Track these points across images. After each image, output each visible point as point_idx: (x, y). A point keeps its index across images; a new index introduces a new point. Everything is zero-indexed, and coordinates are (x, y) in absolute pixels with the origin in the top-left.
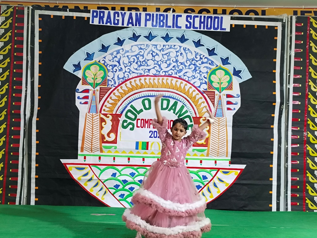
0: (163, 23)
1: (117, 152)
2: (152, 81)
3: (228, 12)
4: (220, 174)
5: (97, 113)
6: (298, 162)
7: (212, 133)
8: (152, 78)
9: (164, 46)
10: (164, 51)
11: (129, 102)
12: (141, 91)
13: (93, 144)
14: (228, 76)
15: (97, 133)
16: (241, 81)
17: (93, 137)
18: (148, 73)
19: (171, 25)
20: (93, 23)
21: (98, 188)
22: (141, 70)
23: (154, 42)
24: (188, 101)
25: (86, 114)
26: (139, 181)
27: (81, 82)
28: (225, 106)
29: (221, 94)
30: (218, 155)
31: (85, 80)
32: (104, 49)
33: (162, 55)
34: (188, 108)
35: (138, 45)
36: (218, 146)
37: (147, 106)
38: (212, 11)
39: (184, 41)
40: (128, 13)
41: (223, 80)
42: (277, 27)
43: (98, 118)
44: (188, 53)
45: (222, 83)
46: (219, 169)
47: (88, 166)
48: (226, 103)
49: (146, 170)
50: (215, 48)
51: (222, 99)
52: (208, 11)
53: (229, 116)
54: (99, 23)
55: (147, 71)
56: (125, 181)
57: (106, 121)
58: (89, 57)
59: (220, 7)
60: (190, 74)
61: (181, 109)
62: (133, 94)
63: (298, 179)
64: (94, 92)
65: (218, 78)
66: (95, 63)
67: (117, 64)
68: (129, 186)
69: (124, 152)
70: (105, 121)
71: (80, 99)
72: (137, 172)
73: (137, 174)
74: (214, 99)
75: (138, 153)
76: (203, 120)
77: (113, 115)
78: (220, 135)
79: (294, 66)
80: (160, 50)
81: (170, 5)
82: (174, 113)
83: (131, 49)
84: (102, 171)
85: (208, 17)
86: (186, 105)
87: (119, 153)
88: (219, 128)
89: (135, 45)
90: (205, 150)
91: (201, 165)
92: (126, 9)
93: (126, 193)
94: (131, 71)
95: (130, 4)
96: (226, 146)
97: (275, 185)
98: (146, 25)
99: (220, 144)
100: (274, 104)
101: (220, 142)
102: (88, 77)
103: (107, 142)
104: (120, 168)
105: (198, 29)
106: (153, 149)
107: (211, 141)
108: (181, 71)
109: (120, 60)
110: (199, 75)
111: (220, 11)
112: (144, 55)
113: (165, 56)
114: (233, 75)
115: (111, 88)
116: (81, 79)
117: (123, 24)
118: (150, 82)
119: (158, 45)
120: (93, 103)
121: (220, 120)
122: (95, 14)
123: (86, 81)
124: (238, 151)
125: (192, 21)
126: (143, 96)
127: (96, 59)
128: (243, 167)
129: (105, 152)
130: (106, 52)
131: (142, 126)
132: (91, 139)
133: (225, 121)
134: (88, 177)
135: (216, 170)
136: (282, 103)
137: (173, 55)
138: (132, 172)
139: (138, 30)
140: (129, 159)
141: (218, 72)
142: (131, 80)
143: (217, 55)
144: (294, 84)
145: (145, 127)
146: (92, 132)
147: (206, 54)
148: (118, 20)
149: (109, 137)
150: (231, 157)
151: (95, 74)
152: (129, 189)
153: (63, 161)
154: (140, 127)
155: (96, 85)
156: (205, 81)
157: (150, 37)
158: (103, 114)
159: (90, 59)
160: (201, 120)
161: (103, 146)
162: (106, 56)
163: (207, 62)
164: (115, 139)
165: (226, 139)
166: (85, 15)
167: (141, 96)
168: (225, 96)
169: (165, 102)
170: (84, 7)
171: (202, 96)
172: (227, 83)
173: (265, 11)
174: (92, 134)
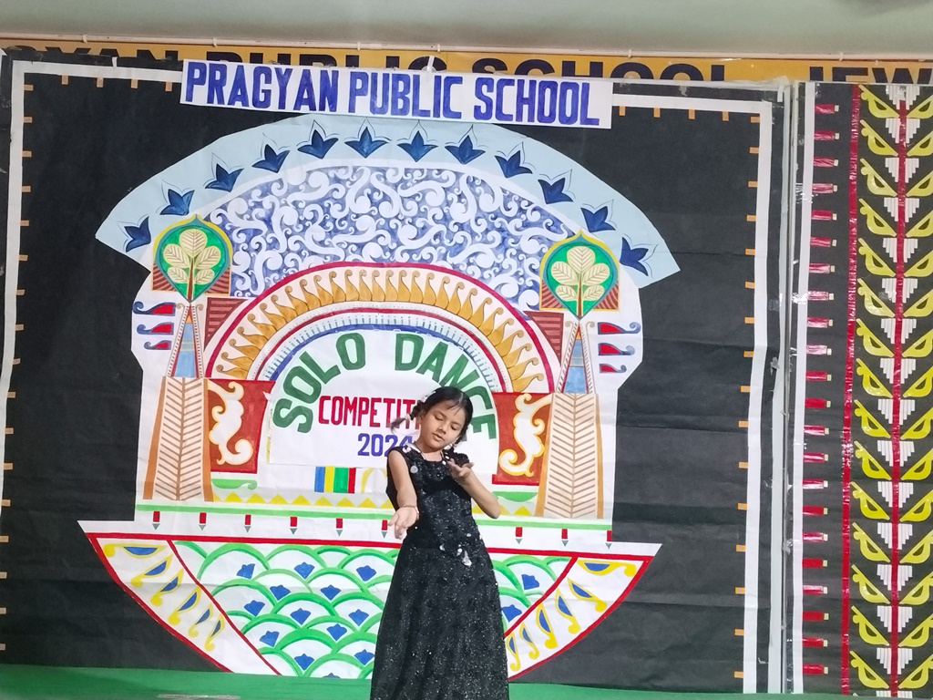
1: (257, 498)
2: (368, 280)
3: (607, 69)
4: (579, 573)
5: (198, 377)
6: (826, 537)
7: (553, 443)
8: (370, 270)
9: (407, 171)
10: (407, 188)
11: (297, 344)
12: (334, 310)
13: (182, 472)
14: (604, 266)
15: (197, 439)
16: (646, 281)
17: (184, 451)
18: (358, 257)
19: (430, 107)
20: (191, 100)
21: (196, 612)
22: (335, 245)
23: (376, 159)
24: (478, 341)
26: (323, 590)
27: (149, 280)
28: (595, 360)
29: (583, 322)
30: (571, 513)
31: (161, 275)
32: (224, 179)
33: (402, 198)
34: (478, 363)
35: (327, 168)
36: (570, 483)
37: (353, 358)
38: (558, 67)
40: (297, 70)
41: (589, 279)
42: (758, 115)
43: (200, 394)
44: (480, 193)
45: (586, 287)
46: (574, 556)
47: (165, 543)
48: (596, 350)
49: (346, 555)
50: (564, 179)
51: (586, 339)
52: (547, 68)
53: (607, 390)
54: (210, 100)
55: (355, 248)
56: (280, 592)
57: (226, 402)
58: (177, 203)
59: (582, 56)
60: (486, 259)
61: (457, 367)
62: (310, 318)
63: (825, 590)
64: (190, 313)
65: (573, 273)
66: (195, 224)
67: (263, 227)
68: (294, 607)
69: (278, 499)
70: (221, 403)
71: (147, 332)
72: (318, 561)
73: (318, 567)
74: (560, 337)
75: (324, 502)
76: (526, 402)
77: (246, 384)
78: (577, 450)
79: (812, 236)
80: (396, 186)
81: (429, 48)
82: (436, 378)
83: (306, 182)
84: (209, 559)
85: (544, 85)
86: (473, 355)
87: (264, 502)
88: (575, 427)
89: (319, 170)
90: (532, 495)
91: (519, 541)
92: (295, 58)
93: (284, 630)
94: (306, 248)
95: (309, 44)
96: (596, 482)
97: (752, 609)
98: (352, 109)
99: (577, 476)
100: (747, 354)
101: (577, 470)
102: (170, 266)
103: (228, 468)
104: (265, 549)
105: (514, 122)
106: (368, 490)
107: (550, 466)
108: (458, 248)
109: (272, 214)
110: (514, 262)
111: (582, 67)
112: (346, 198)
113: (411, 204)
114: (623, 261)
115: (242, 301)
116: (150, 272)
117: (282, 105)
118: (362, 282)
119: (388, 168)
120: (186, 346)
121: (578, 402)
122: (197, 74)
123: (164, 279)
124: (635, 499)
125: (493, 95)
126: (340, 325)
127: (197, 212)
128: (651, 549)
129: (219, 499)
130: (230, 191)
131: (337, 419)
132: (177, 458)
133: (594, 406)
134: (165, 578)
135: (566, 560)
136: (772, 353)
137: (435, 199)
138: (304, 563)
139: (327, 123)
140: (294, 522)
141: (573, 254)
142: (305, 277)
143: (571, 200)
144: (810, 293)
145: (345, 423)
146: (182, 438)
147: (539, 199)
148: (268, 93)
149: (233, 451)
150: (615, 519)
151: (192, 257)
152: (293, 615)
153: (88, 526)
154: (330, 422)
155: (196, 290)
156: (534, 281)
157: (366, 144)
158: (217, 381)
159: (178, 210)
160: (519, 402)
161: (215, 480)
162: (228, 203)
163: (541, 223)
164: (250, 460)
165: (596, 462)
166: (166, 77)
167: (334, 327)
168: (596, 330)
169: (409, 347)
170: (168, 53)
171: (521, 327)
172: (602, 287)
173: (722, 67)
174: (182, 441)
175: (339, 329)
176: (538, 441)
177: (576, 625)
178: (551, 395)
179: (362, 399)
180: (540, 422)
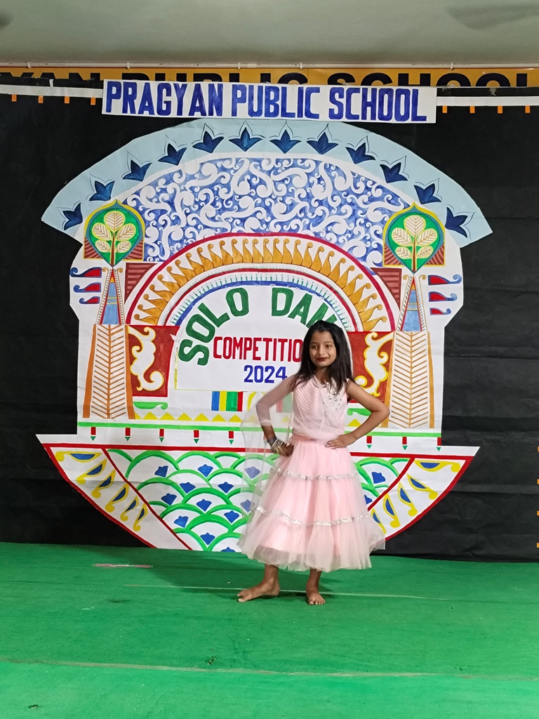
0: (276, 107)
1: (168, 416)
2: (249, 247)
3: (434, 80)
4: (416, 470)
5: (120, 324)
7: (395, 370)
8: (251, 239)
9: (277, 161)
10: (278, 174)
11: (196, 297)
12: (224, 270)
13: (111, 397)
14: (433, 231)
15: (121, 371)
16: (466, 242)
17: (111, 381)
18: (241, 228)
19: (296, 111)
20: (110, 111)
21: (126, 502)
22: (223, 220)
23: (253, 152)
24: (335, 292)
25: (95, 326)
26: (220, 486)
27: (82, 251)
28: (426, 305)
29: (417, 275)
30: (410, 424)
31: (91, 246)
32: (137, 172)
33: (275, 182)
34: (336, 309)
35: (216, 160)
36: (408, 401)
37: (239, 308)
38: (395, 79)
39: (326, 149)
40: (191, 85)
41: (421, 241)
43: (123, 337)
44: (335, 177)
45: (418, 248)
46: (412, 457)
47: (100, 450)
48: (427, 297)
49: (237, 459)
50: (400, 164)
51: (419, 289)
52: (386, 80)
53: (436, 329)
54: (125, 110)
55: (239, 222)
56: (188, 487)
57: (143, 343)
58: (102, 191)
59: (415, 69)
60: (341, 228)
61: (320, 312)
62: (205, 277)
64: (112, 275)
65: (409, 237)
66: (116, 207)
67: (168, 208)
68: (199, 498)
69: (184, 417)
70: (138, 343)
71: (81, 291)
72: (216, 464)
73: (216, 468)
74: (399, 288)
75: (219, 418)
76: (373, 338)
77: (158, 329)
78: (413, 375)
80: (269, 173)
81: (294, 66)
82: (303, 321)
83: (200, 172)
84: (134, 463)
85: (383, 92)
86: (331, 303)
87: (173, 419)
88: (411, 358)
89: (210, 162)
91: (369, 447)
92: (190, 76)
93: (192, 515)
94: (202, 224)
95: (200, 66)
96: (428, 400)
98: (234, 113)
99: (413, 396)
101: (413, 391)
102: (97, 239)
103: (145, 393)
104: (175, 455)
105: (360, 120)
107: (393, 388)
108: (319, 220)
109: (174, 197)
110: (362, 229)
111: (414, 78)
112: (231, 183)
113: (281, 186)
114: (447, 226)
115: (154, 264)
116: (82, 245)
117: (180, 112)
118: (245, 248)
119: (263, 159)
120: (111, 301)
121: (413, 338)
122: (114, 90)
123: (93, 249)
124: (459, 413)
125: (343, 101)
126: (229, 282)
127: (117, 198)
128: (472, 451)
129: (140, 418)
130: (142, 181)
131: (227, 354)
132: (107, 386)
133: (427, 341)
134: (102, 477)
135: (406, 461)
137: (300, 182)
138: (205, 465)
139: (216, 124)
140: (196, 434)
141: (408, 221)
142: (201, 245)
143: (406, 180)
145: (234, 358)
146: (109, 371)
147: (381, 180)
148: (168, 104)
149: (149, 380)
150: (443, 428)
151: (114, 232)
152: (198, 504)
153: (43, 438)
154: (222, 357)
155: (117, 257)
156: (378, 244)
157: (245, 141)
158: (134, 327)
159: (103, 197)
160: (368, 339)
161: (136, 403)
162: (140, 190)
163: (383, 198)
164: (162, 387)
165: (428, 384)
166: (90, 93)
167: (224, 283)
168: (427, 281)
169: (282, 297)
170: (92, 75)
171: (369, 281)
172: (431, 247)
173: (525, 75)
174: (110, 373)
175: (228, 285)
176: (383, 369)
177: (414, 510)
178: (392, 333)
179: (247, 339)
180: (384, 354)
